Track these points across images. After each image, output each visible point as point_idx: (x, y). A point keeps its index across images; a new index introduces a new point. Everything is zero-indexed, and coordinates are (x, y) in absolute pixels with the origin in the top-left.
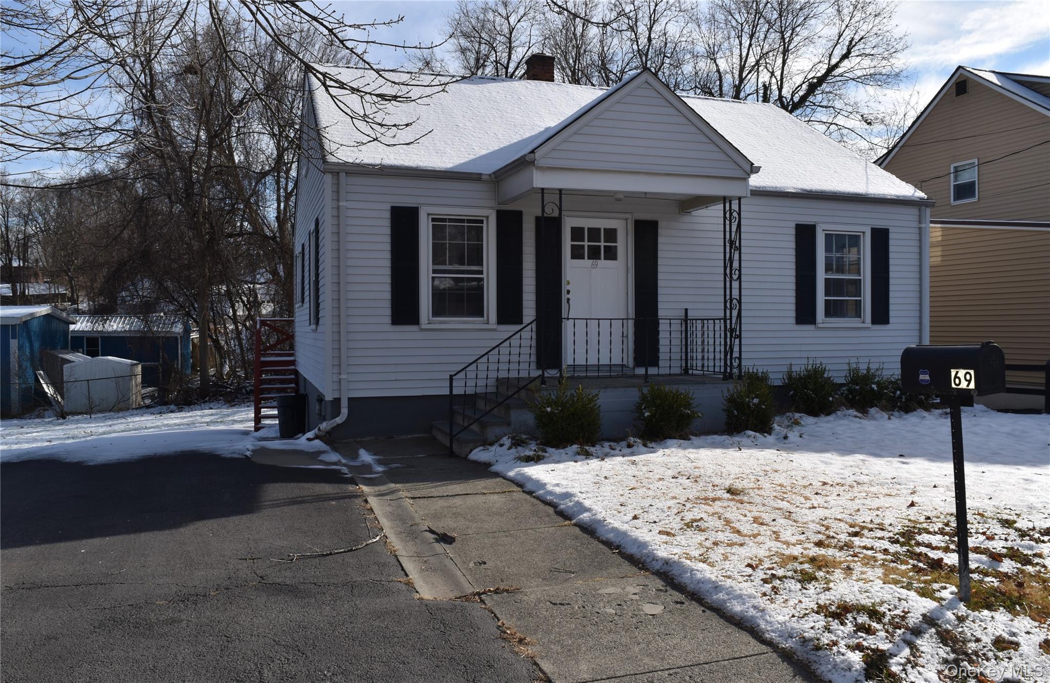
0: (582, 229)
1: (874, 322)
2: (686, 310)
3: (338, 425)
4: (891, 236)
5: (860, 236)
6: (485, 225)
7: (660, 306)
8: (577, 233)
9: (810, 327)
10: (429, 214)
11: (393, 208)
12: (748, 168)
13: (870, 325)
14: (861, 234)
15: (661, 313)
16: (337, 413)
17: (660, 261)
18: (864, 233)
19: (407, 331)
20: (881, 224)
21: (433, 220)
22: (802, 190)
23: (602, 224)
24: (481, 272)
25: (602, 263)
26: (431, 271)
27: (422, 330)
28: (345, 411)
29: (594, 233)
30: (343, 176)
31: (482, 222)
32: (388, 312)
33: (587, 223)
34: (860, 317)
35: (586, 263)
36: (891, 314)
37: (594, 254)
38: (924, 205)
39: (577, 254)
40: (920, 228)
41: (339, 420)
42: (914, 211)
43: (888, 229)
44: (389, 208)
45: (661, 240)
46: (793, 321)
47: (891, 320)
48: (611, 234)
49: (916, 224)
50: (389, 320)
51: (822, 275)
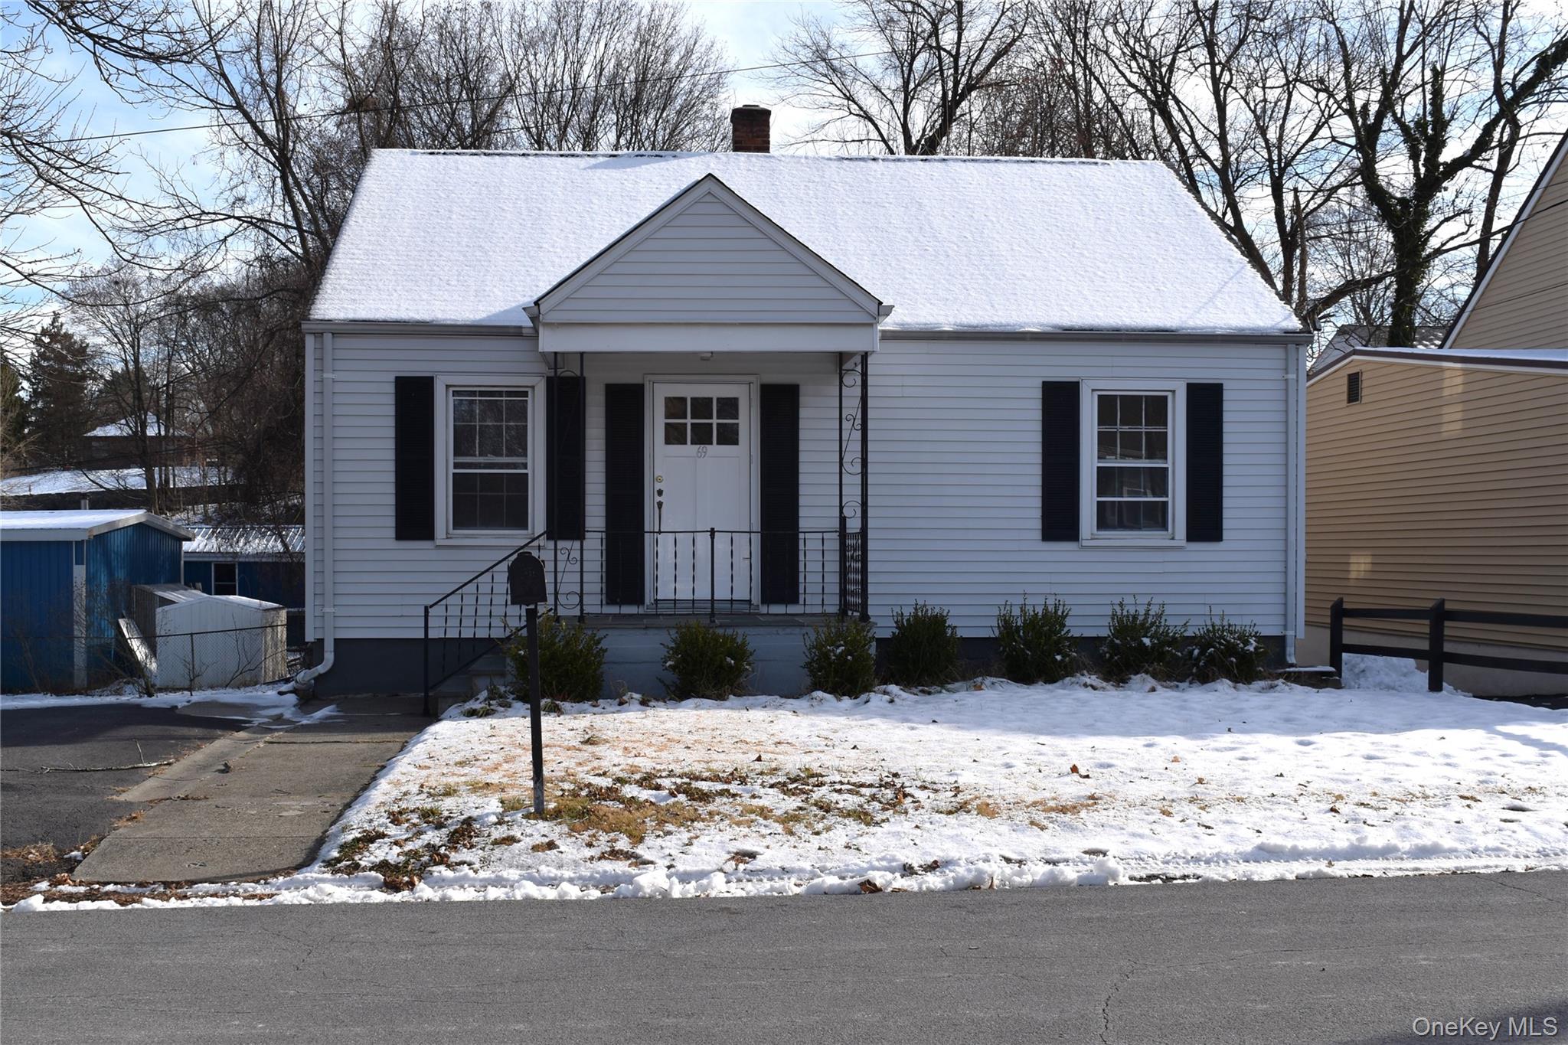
0: (683, 400)
1: (1192, 537)
3: (320, 675)
4: (1226, 395)
5: (1166, 398)
6: (529, 399)
7: (802, 512)
8: (675, 407)
9: (1067, 545)
10: (448, 387)
11: (397, 378)
12: (873, 308)
13: (1183, 543)
14: (1169, 395)
15: (803, 524)
16: (321, 660)
17: (802, 446)
18: (1173, 392)
19: (417, 549)
20: (1207, 376)
21: (455, 393)
22: (1054, 327)
23: (714, 391)
24: (525, 466)
25: (714, 449)
26: (451, 465)
27: (438, 547)
28: (329, 657)
29: (702, 406)
30: (328, 337)
31: (525, 394)
32: (391, 522)
33: (690, 391)
34: (1166, 529)
35: (690, 449)
36: (1226, 524)
37: (702, 436)
38: (1292, 342)
39: (674, 436)
40: (1287, 381)
41: (321, 669)
42: (1277, 352)
43: (1220, 386)
44: (393, 379)
45: (803, 413)
46: (1038, 535)
47: (1226, 535)
48: (729, 406)
49: (1278, 375)
50: (392, 533)
51: (1089, 462)
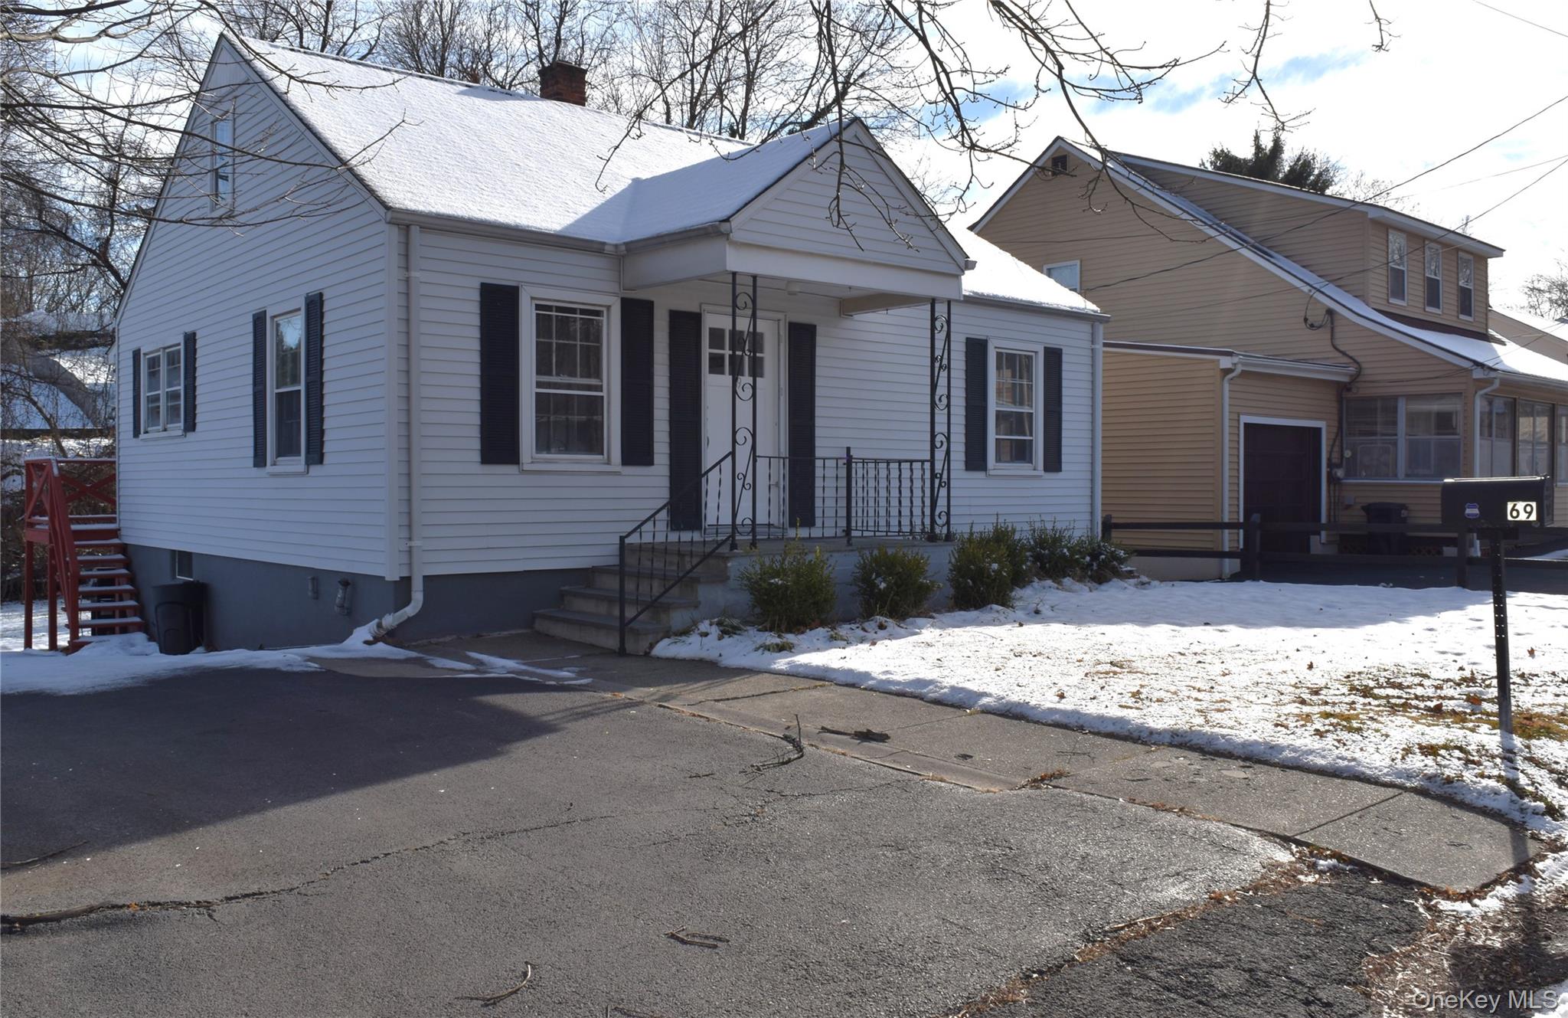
0: (723, 331)
1: (1047, 469)
2: (848, 449)
3: (409, 619)
4: (1065, 358)
5: (1032, 357)
6: (604, 319)
7: (818, 443)
8: (717, 338)
9: (980, 475)
10: (532, 298)
11: (483, 285)
12: (962, 265)
13: (1042, 473)
14: (1033, 354)
15: (818, 453)
16: (407, 601)
17: (818, 382)
18: (1036, 352)
19: (503, 473)
20: (1054, 342)
21: (538, 307)
24: (599, 388)
26: (534, 385)
27: (523, 472)
28: (418, 597)
29: (736, 338)
30: (415, 230)
31: (601, 313)
32: (476, 444)
33: (728, 323)
34: (1032, 463)
35: (727, 379)
36: (1064, 458)
37: (736, 367)
38: (1098, 321)
39: (717, 365)
40: (1092, 350)
41: (410, 610)
42: (1086, 327)
43: (1061, 350)
44: (478, 286)
45: (819, 351)
46: (965, 464)
47: (1063, 467)
48: (757, 341)
49: (1088, 345)
50: (477, 457)
51: (993, 407)
